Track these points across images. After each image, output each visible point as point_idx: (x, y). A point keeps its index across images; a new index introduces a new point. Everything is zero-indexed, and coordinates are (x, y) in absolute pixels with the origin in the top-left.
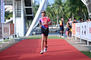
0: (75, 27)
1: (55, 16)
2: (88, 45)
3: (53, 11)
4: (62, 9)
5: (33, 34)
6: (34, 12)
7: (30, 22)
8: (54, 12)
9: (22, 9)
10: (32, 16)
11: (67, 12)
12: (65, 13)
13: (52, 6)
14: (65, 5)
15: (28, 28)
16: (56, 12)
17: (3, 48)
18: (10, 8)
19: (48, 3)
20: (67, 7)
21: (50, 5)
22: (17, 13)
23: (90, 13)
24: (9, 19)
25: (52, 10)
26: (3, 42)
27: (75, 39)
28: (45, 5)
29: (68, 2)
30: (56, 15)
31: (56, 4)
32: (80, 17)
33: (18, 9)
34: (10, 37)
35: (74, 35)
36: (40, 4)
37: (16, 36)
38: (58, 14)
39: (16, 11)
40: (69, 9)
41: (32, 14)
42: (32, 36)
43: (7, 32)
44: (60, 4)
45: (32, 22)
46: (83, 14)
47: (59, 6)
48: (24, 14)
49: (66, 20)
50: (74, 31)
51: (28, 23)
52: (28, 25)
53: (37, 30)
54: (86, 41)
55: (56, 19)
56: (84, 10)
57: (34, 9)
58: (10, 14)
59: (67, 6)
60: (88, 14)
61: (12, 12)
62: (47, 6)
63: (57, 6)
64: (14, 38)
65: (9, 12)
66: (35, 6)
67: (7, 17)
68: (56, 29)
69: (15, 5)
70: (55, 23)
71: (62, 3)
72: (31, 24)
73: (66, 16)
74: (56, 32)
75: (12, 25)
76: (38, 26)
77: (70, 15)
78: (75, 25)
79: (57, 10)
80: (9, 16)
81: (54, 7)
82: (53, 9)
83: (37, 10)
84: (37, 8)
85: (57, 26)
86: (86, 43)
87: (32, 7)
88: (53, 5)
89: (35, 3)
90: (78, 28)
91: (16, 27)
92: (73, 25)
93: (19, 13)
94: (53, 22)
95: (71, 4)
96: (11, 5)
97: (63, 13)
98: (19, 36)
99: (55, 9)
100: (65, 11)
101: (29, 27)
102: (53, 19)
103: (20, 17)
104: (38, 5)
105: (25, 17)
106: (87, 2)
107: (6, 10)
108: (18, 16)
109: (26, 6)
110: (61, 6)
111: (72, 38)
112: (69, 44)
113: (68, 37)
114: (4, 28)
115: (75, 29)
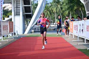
0: (73, 26)
1: (53, 15)
2: (85, 43)
3: (52, 9)
4: (60, 8)
5: (32, 32)
6: (33, 10)
7: (29, 20)
8: (53, 11)
9: (21, 7)
10: (31, 14)
11: (65, 11)
12: (63, 11)
13: (50, 5)
14: (63, 3)
15: (26, 26)
16: (55, 10)
17: (2, 45)
18: (9, 7)
19: (47, 1)
20: (65, 6)
21: (48, 4)
22: (16, 11)
23: (87, 11)
24: (8, 17)
25: (50, 9)
26: (2, 40)
27: (73, 37)
28: (44, 4)
29: (66, 1)
30: (54, 13)
31: (54, 2)
32: (78, 16)
33: (17, 8)
34: (9, 35)
35: (72, 33)
36: (38, 2)
37: (15, 33)
38: (56, 12)
39: (15, 9)
40: (67, 8)
41: (30, 12)
42: (31, 34)
43: (6, 30)
44: (58, 2)
45: (30, 20)
46: (80, 12)
47: (57, 4)
48: (23, 13)
49: (64, 19)
50: (72, 29)
51: (27, 22)
52: (27, 23)
53: (36, 28)
54: (83, 39)
55: (54, 18)
56: (82, 9)
57: (33, 7)
58: (9, 13)
59: (64, 4)
60: (86, 12)
61: (11, 10)
62: (46, 4)
63: (55, 5)
64: (13, 36)
65: (9, 10)
66: (34, 4)
67: (6, 15)
68: (54, 27)
69: (14, 3)
70: (53, 21)
71: (60, 2)
72: (29, 22)
73: (64, 14)
74: (54, 30)
75: (11, 23)
76: (36, 24)
77: (68, 14)
78: (72, 23)
79: (55, 8)
80: (8, 14)
81: (52, 6)
82: (52, 7)
83: (35, 8)
84: (36, 6)
85: (55, 25)
86: (83, 41)
87: (30, 6)
88: (51, 3)
89: (34, 2)
90: (76, 26)
91: (15, 26)
92: (71, 23)
93: (18, 11)
94: (51, 20)
95: (69, 2)
96: (10, 3)
97: (61, 11)
98: (18, 34)
99: (53, 7)
100: (63, 9)
101: (28, 25)
102: (51, 17)
103: (19, 15)
104: (37, 3)
105: (24, 15)
106: (84, 1)
107: (5, 9)
108: (17, 14)
109: (25, 4)
110: (59, 4)
111: (70, 36)
112: (67, 42)
113: (66, 35)
114: (3, 26)
115: (73, 28)
